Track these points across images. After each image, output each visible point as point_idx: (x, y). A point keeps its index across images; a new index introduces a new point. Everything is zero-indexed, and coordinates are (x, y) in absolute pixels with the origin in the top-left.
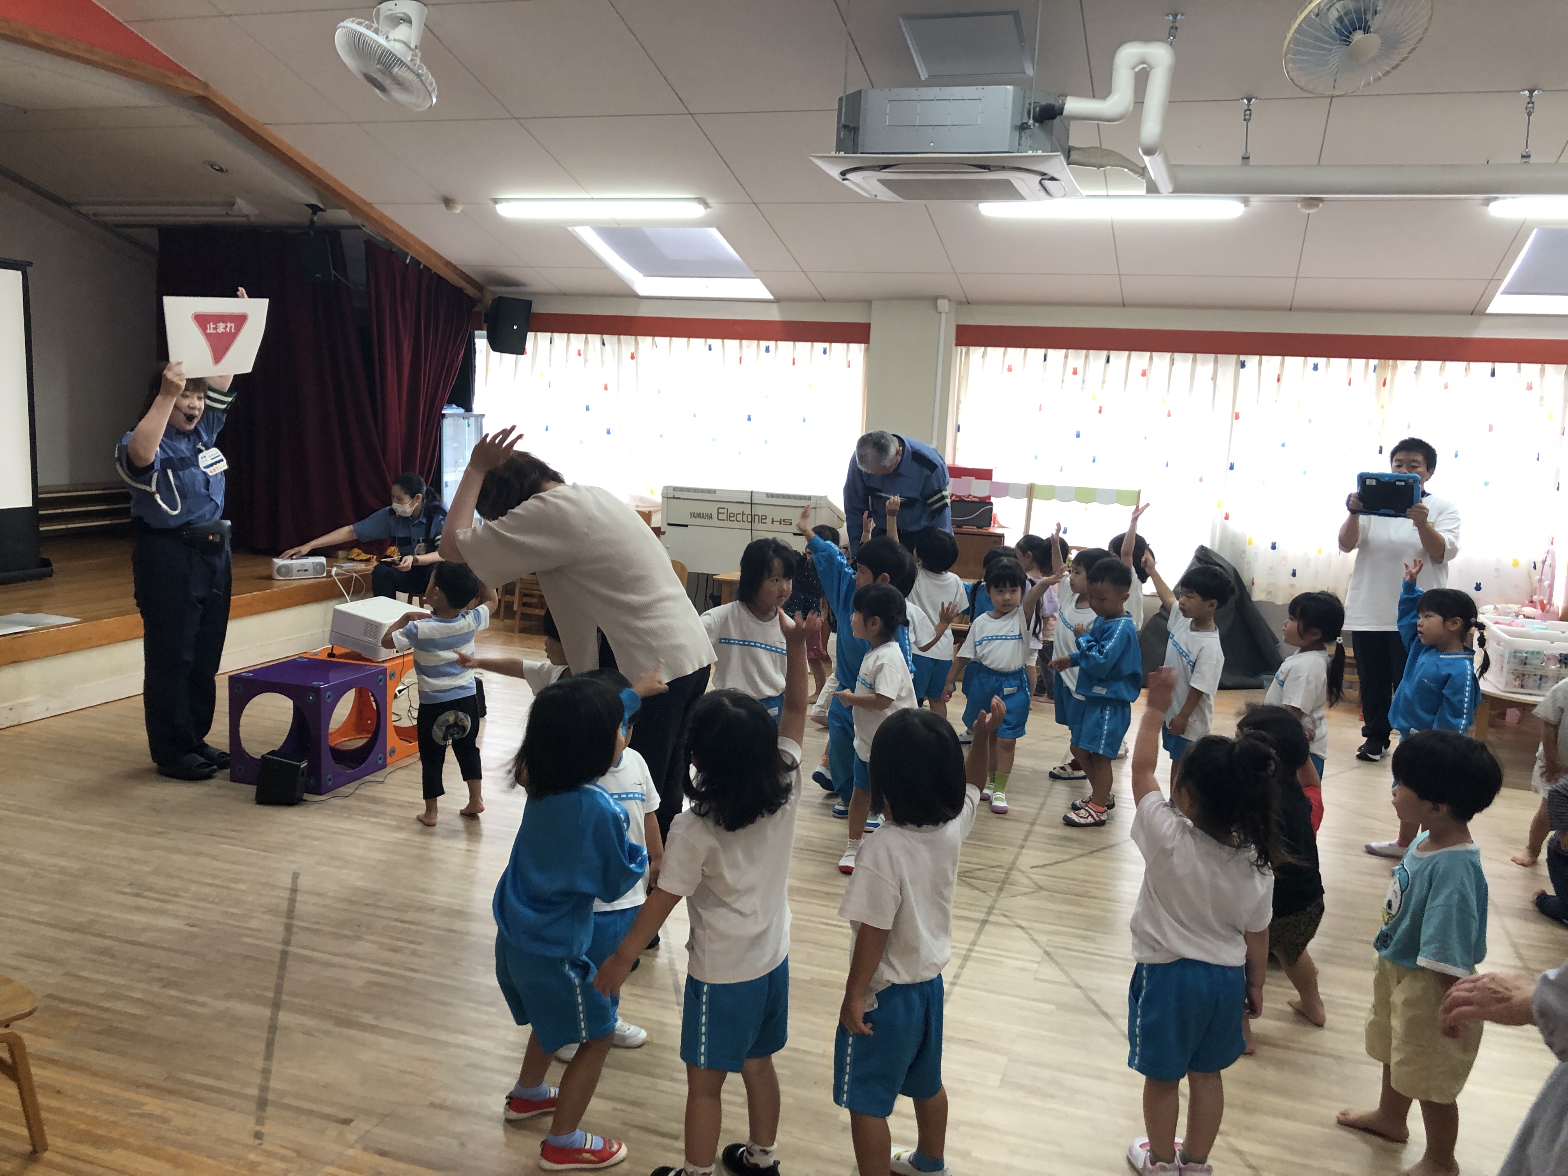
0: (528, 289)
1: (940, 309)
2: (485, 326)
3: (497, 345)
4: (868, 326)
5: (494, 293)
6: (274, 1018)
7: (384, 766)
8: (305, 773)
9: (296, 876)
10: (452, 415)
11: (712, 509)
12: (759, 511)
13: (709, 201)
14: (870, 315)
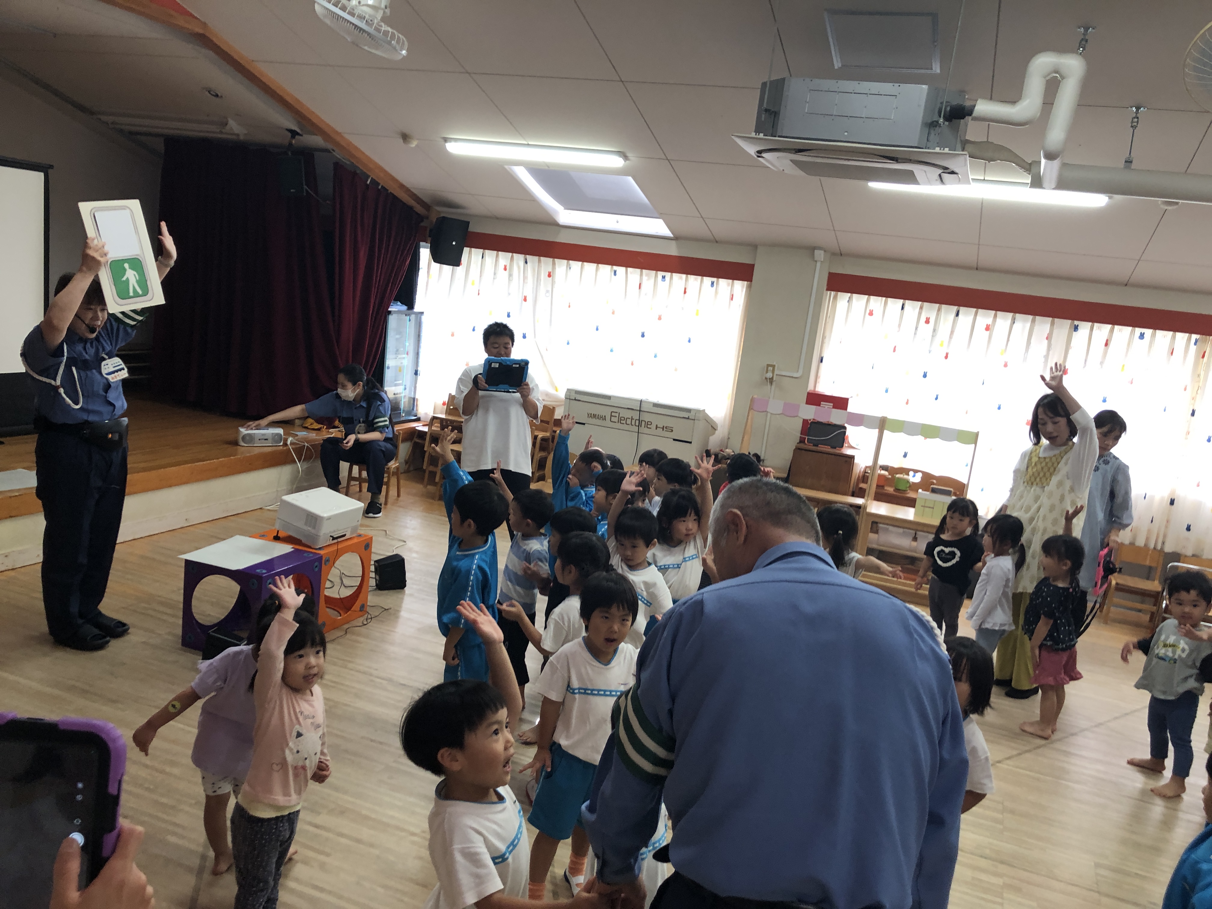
0: (467, 211)
1: (815, 259)
2: (429, 239)
3: (438, 257)
4: (752, 266)
5: (439, 212)
10: (397, 312)
11: (606, 412)
12: (646, 417)
13: (628, 155)
14: (755, 259)
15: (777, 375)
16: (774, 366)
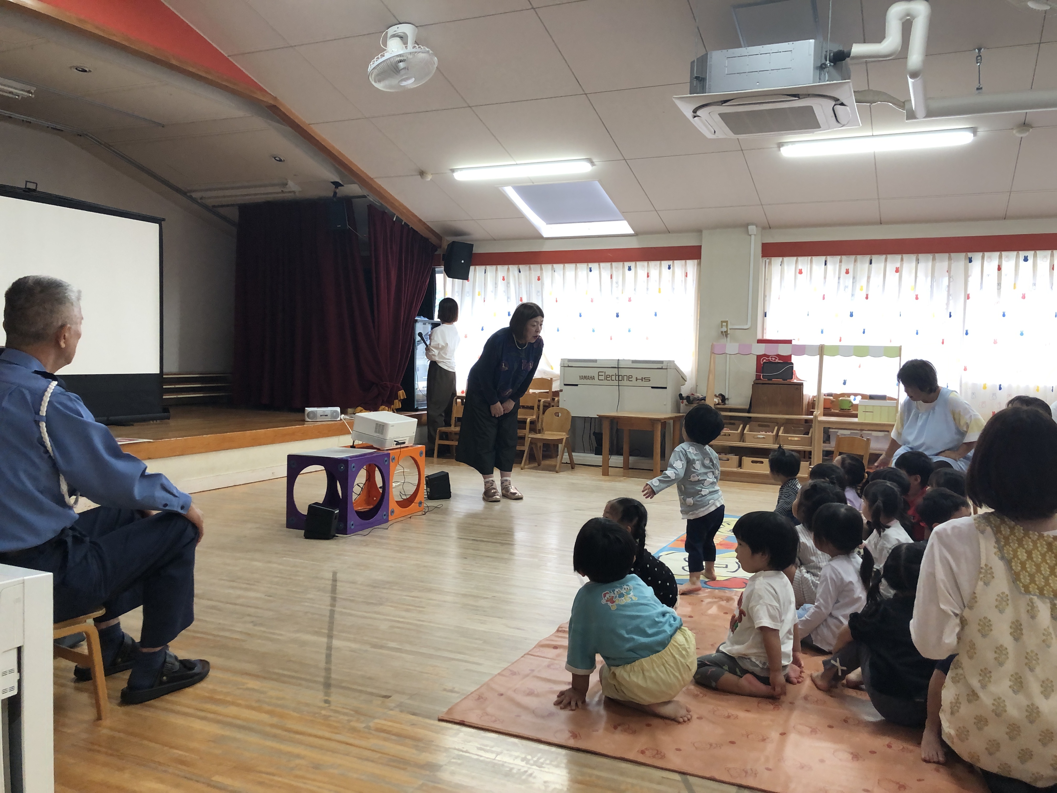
0: (470, 237)
1: (750, 233)
2: (443, 262)
3: (451, 273)
4: (700, 247)
5: (448, 240)
7: (387, 521)
8: (338, 517)
9: (335, 574)
10: (422, 321)
11: (594, 372)
12: (624, 371)
13: (594, 161)
14: (701, 240)
15: (730, 329)
16: (727, 322)
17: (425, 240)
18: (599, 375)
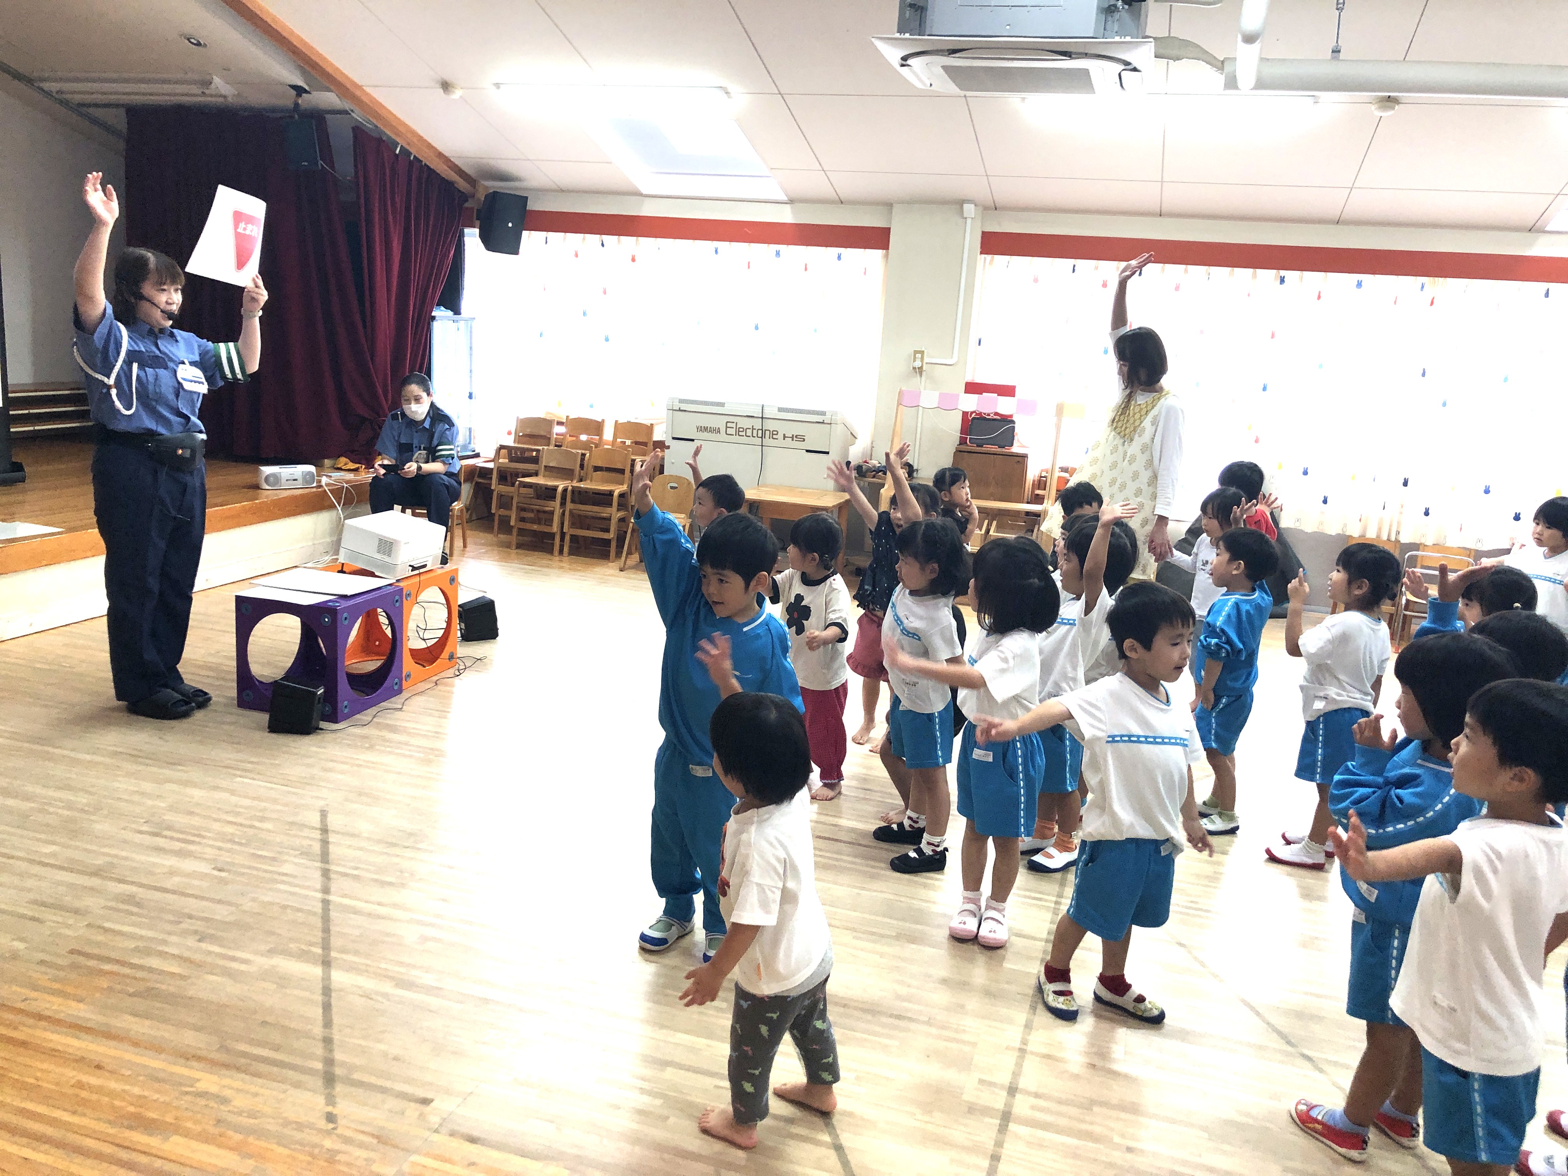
0: (524, 184)
1: (965, 216)
2: (478, 223)
3: (491, 242)
4: (888, 230)
5: (487, 188)
6: (326, 978)
7: (400, 691)
8: (322, 700)
9: (324, 814)
10: (442, 318)
11: (720, 422)
12: (770, 425)
13: (731, 91)
14: (891, 221)
15: (927, 364)
16: (922, 353)
17: (448, 185)
18: (727, 427)
